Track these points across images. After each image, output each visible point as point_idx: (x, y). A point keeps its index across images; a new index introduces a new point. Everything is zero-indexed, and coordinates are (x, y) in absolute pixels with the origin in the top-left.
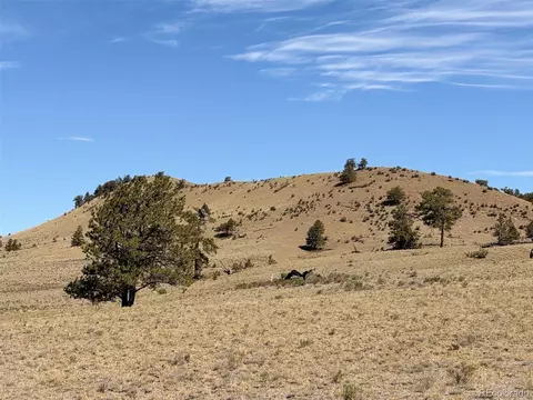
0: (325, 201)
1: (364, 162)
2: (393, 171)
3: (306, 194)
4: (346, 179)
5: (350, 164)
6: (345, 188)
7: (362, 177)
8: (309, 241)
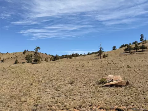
0: (20, 56)
1: (28, 50)
2: (32, 52)
3: (17, 55)
4: (24, 53)
5: (25, 50)
6: (24, 54)
7: (27, 53)
8: (15, 63)
